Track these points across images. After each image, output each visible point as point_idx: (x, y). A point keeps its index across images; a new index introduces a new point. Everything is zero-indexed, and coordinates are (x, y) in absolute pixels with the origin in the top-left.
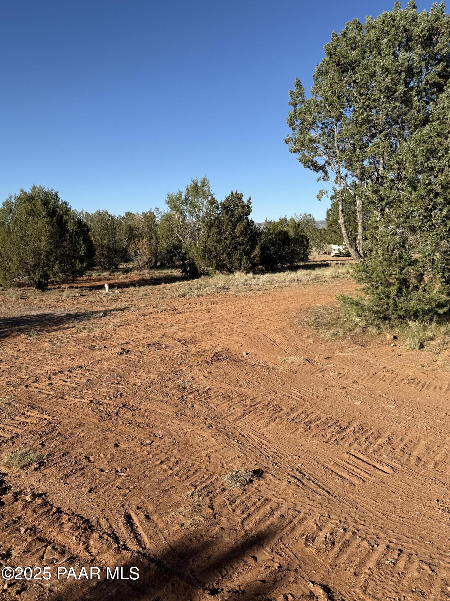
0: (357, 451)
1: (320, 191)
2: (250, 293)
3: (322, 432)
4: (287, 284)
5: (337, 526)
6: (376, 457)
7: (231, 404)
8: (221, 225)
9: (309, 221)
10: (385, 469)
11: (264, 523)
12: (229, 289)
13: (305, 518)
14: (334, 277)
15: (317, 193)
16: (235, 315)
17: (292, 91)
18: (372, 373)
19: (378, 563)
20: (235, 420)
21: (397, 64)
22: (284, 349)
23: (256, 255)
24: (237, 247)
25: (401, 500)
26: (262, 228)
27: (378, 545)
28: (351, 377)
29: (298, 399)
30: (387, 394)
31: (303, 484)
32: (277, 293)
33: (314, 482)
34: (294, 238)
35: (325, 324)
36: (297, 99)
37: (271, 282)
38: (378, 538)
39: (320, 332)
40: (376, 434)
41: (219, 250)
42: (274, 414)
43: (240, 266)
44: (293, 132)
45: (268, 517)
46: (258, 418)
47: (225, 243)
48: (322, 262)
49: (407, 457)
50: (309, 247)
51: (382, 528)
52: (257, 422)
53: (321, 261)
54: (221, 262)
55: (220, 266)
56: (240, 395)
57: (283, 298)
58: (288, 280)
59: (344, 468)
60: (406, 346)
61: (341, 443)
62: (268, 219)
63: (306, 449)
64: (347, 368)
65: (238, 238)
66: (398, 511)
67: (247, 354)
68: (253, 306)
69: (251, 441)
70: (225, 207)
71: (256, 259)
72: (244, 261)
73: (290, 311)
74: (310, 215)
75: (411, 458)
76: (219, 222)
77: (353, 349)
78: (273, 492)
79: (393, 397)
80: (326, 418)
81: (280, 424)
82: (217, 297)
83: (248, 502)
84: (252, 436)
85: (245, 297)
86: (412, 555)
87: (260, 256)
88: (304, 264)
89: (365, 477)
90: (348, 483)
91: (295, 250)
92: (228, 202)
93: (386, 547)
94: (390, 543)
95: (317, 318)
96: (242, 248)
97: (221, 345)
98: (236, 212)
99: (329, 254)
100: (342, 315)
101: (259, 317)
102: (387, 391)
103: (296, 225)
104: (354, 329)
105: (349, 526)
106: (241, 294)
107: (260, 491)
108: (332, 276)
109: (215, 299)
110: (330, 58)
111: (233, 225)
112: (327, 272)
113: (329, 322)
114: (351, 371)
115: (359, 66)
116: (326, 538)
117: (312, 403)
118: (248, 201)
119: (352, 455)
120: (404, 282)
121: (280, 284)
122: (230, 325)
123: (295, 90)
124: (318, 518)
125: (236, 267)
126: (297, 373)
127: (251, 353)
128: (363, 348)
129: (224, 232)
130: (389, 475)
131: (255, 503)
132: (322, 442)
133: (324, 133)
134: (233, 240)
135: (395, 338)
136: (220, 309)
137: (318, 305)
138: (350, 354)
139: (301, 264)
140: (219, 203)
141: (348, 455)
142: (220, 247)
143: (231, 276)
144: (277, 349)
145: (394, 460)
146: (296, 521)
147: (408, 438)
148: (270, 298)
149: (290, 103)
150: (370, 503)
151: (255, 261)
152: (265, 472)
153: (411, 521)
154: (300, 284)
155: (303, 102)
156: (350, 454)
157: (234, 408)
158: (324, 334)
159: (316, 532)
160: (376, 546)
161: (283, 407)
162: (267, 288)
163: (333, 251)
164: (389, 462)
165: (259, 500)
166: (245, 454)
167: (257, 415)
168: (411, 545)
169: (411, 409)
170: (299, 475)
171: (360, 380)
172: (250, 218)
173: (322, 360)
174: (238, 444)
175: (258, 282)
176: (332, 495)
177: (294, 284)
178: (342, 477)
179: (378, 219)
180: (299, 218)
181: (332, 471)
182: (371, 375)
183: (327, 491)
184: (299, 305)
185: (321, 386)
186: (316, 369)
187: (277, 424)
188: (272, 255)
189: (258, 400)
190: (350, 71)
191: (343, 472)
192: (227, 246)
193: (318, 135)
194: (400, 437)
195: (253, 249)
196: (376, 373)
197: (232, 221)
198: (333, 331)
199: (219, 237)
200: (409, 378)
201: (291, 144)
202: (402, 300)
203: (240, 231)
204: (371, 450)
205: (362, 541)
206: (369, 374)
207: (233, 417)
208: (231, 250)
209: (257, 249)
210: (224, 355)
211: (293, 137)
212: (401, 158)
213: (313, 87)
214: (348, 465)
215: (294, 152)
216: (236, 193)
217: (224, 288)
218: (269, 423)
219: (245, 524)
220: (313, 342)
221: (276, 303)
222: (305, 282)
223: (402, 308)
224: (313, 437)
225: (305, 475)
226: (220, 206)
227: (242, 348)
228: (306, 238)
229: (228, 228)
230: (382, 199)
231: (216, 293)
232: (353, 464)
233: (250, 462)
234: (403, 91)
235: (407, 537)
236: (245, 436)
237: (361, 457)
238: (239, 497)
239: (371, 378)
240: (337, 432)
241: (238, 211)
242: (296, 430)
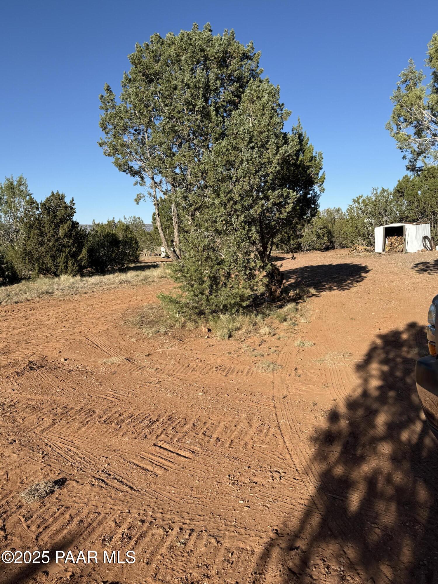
0: (163, 442)
1: (138, 195)
2: (76, 296)
3: (133, 429)
4: (116, 285)
5: (136, 520)
6: (180, 444)
7: (40, 415)
8: (42, 226)
9: (139, 224)
10: (187, 454)
11: (61, 532)
12: (53, 293)
13: (105, 518)
14: (161, 278)
15: (135, 197)
16: (57, 320)
17: (103, 96)
18: (186, 365)
19: (171, 547)
20: (42, 432)
21: (194, 80)
22: (105, 350)
23: (83, 257)
24: (62, 249)
25: (198, 482)
26: (89, 230)
27: (172, 530)
28: (167, 371)
29: (113, 399)
30: (197, 383)
31: (107, 484)
32: (104, 295)
33: (118, 480)
34: (123, 240)
35: (149, 323)
36: (108, 104)
37: (100, 284)
38: (173, 522)
39: (144, 330)
40: (183, 422)
41: (41, 252)
42: (86, 418)
43: (66, 269)
44: (106, 136)
45: (67, 526)
46: (69, 425)
47: (47, 245)
48: (153, 263)
49: (208, 440)
50: (139, 249)
51: (178, 512)
52: (66, 430)
53: (151, 262)
54: (44, 265)
55: (43, 270)
56: (51, 404)
57: (110, 299)
58: (117, 281)
59: (149, 461)
60: (217, 337)
61: (149, 437)
62: (95, 221)
63: (115, 448)
64: (165, 362)
65: (63, 239)
66: (194, 493)
67: (66, 360)
68: (78, 310)
69: (57, 450)
70: (45, 208)
71: (84, 262)
72: (70, 264)
73: (116, 312)
74: (139, 218)
75: (211, 440)
76: (40, 223)
77: (173, 344)
78: (74, 499)
79: (202, 385)
80: (137, 414)
81: (91, 427)
82: (39, 302)
83: (47, 514)
84: (60, 444)
85: (70, 301)
86: (202, 531)
87: (87, 259)
88: (135, 265)
89: (168, 466)
90: (151, 475)
91: (125, 252)
92: (49, 202)
93: (179, 530)
94: (183, 525)
95: (142, 317)
96: (67, 250)
97: (37, 353)
98: (58, 213)
99: (160, 255)
100: (165, 313)
101: (84, 320)
102: (198, 380)
103: (125, 227)
104: (175, 326)
105: (147, 517)
106: (66, 298)
107: (60, 500)
108: (160, 276)
109: (37, 305)
110: (136, 67)
111: (56, 226)
112: (156, 273)
113: (153, 320)
114: (168, 365)
115: (162, 79)
116: (123, 535)
117: (127, 401)
118: (71, 202)
119: (159, 446)
120: (215, 280)
121: (109, 286)
122: (50, 331)
123: (106, 95)
124: (118, 516)
125: (62, 270)
126: (116, 374)
127: (70, 358)
128: (181, 342)
129: (46, 233)
130: (190, 460)
131: (54, 513)
132: (131, 439)
133: (136, 139)
134: (56, 242)
135: (209, 330)
136: (40, 315)
137: (145, 304)
138: (170, 349)
139: (132, 265)
140: (38, 202)
141: (154, 447)
142: (42, 249)
143: (56, 280)
144: (99, 351)
145: (196, 445)
146: (94, 524)
147: (210, 421)
148: (97, 301)
149: (101, 108)
150: (169, 491)
151: (83, 263)
152: (68, 479)
153: (205, 500)
154: (129, 285)
155: (114, 107)
156: (157, 446)
157: (43, 419)
158: (147, 332)
159: (114, 530)
160: (170, 531)
161: (96, 410)
162: (95, 290)
163: (162, 253)
164: (192, 447)
165: (58, 510)
166: (49, 465)
167: (68, 423)
168: (202, 523)
169: (216, 394)
170: (103, 476)
171: (175, 373)
172: (74, 219)
173: (143, 358)
174: (42, 456)
175: (86, 285)
176: (135, 490)
177: (123, 285)
178: (146, 470)
179: (190, 223)
180: (129, 221)
181: (137, 466)
182: (185, 367)
183: (130, 487)
184: (126, 305)
185: (138, 384)
186: (136, 368)
187: (88, 429)
188: (101, 257)
189: (70, 407)
190: (154, 82)
191: (148, 465)
192: (50, 248)
193: (130, 141)
194: (204, 421)
195: (80, 251)
196: (189, 364)
197: (54, 223)
198: (155, 328)
199: (41, 238)
200: (217, 366)
201: (105, 147)
202: (213, 296)
203: (64, 232)
204: (177, 438)
205: (157, 529)
206: (183, 366)
207: (41, 429)
208: (55, 252)
209: (84, 251)
210: (39, 364)
211: (106, 140)
212: (203, 167)
213: (122, 94)
214: (153, 457)
215: (109, 156)
216: (57, 193)
217: (47, 292)
218: (80, 428)
219: (39, 539)
220: (136, 341)
221: (103, 305)
222: (134, 283)
223: (213, 303)
224: (123, 435)
225: (110, 475)
226: (39, 207)
227: (61, 354)
228: (136, 240)
229: (50, 230)
230: (191, 205)
231: (38, 299)
232: (158, 455)
233: (53, 472)
234: (202, 106)
235: (199, 515)
236: (52, 446)
237: (167, 446)
238: (37, 510)
239: (185, 369)
240: (147, 426)
241: (61, 212)
242: (106, 432)
